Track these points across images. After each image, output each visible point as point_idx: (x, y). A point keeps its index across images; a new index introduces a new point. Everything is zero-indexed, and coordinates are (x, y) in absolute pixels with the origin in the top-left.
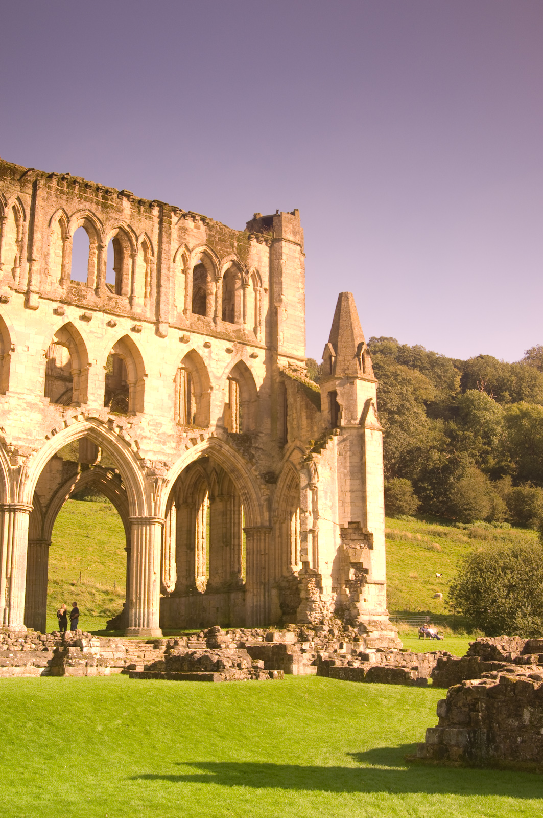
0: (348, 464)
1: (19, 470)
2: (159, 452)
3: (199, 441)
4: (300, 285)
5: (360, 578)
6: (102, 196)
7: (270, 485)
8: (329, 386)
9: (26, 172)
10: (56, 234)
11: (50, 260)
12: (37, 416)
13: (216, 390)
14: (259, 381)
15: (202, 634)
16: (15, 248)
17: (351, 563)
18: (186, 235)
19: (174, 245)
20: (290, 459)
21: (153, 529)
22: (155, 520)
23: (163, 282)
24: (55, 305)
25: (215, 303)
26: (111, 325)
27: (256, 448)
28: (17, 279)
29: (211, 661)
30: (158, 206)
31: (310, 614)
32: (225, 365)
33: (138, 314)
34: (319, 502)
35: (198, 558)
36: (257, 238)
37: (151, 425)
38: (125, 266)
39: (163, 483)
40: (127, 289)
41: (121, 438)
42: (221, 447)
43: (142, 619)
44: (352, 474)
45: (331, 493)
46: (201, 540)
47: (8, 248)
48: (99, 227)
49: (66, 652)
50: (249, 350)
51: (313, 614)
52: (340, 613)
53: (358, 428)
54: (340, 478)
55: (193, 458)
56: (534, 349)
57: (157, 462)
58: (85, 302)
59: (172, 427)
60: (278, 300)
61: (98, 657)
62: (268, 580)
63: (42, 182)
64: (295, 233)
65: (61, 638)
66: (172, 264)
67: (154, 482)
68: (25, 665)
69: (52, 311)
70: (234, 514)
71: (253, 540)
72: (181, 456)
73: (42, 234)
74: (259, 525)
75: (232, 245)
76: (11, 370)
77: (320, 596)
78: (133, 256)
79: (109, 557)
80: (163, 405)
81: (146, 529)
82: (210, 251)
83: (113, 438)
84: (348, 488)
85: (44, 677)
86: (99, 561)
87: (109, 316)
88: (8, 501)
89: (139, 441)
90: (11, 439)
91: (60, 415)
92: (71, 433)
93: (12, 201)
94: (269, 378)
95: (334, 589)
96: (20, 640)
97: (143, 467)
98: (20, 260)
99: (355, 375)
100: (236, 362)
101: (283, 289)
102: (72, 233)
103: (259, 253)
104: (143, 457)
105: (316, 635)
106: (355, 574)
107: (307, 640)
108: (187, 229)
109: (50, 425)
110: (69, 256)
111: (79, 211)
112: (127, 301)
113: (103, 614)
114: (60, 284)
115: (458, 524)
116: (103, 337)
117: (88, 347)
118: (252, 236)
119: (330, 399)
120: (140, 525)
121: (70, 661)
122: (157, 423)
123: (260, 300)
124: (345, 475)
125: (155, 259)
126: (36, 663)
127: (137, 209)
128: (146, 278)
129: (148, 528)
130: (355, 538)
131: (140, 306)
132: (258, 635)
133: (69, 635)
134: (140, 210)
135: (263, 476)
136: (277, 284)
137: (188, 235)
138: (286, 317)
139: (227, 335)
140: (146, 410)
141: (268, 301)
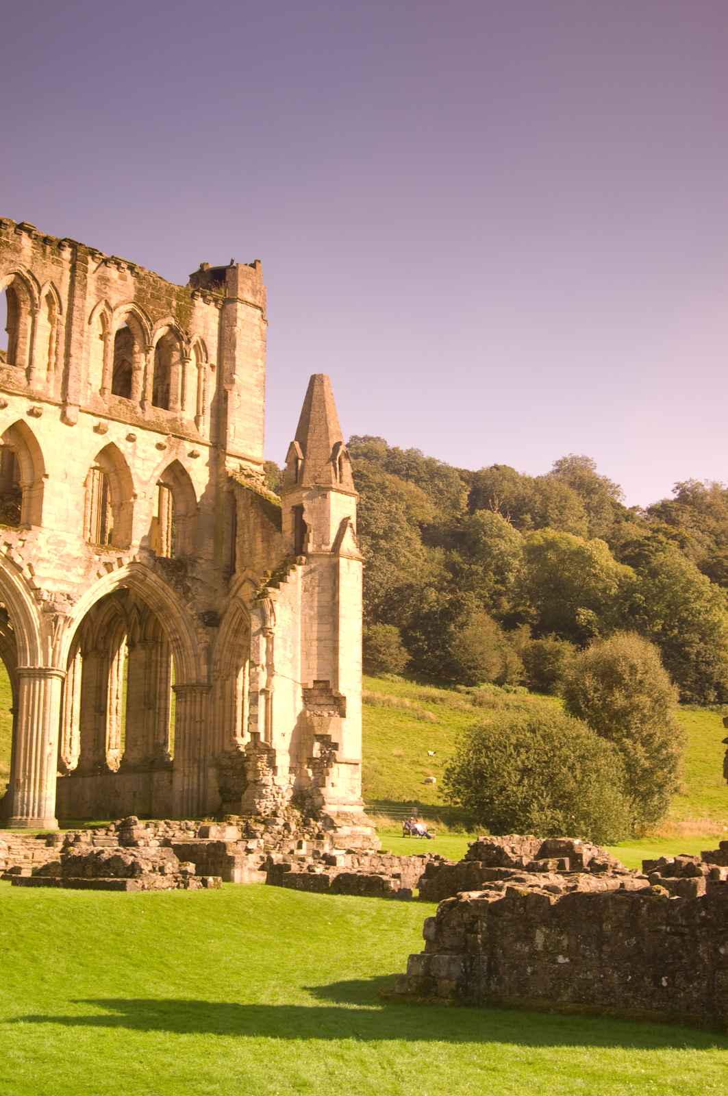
0: (316, 604)
2: (61, 581)
3: (115, 566)
4: (260, 362)
5: (328, 756)
7: (211, 628)
8: (293, 499)
13: (141, 498)
14: (200, 489)
15: (113, 828)
17: (316, 735)
18: (108, 288)
19: (91, 300)
20: (238, 595)
21: (49, 684)
22: (52, 672)
23: (73, 350)
25: (143, 381)
27: (194, 578)
29: (124, 863)
30: (70, 246)
31: (260, 802)
32: (155, 465)
33: (37, 392)
34: (276, 653)
35: (111, 725)
36: (204, 297)
37: (51, 544)
38: (22, 327)
39: (65, 622)
40: (23, 357)
41: (9, 560)
42: (146, 576)
43: (31, 805)
44: (320, 616)
45: (292, 641)
46: (114, 701)
50: (188, 447)
51: (264, 802)
52: (299, 801)
53: (330, 556)
54: (304, 622)
55: (106, 589)
56: (565, 460)
57: (58, 594)
59: (79, 547)
60: (228, 381)
62: (205, 756)
64: (255, 292)
66: (86, 327)
67: (53, 620)
70: (161, 666)
71: (186, 702)
72: (90, 586)
74: (194, 682)
75: (169, 304)
77: (273, 779)
78: (33, 313)
80: (68, 517)
81: (40, 684)
82: (139, 311)
84: (315, 635)
89: (34, 564)
94: (214, 486)
95: (292, 770)
97: (38, 600)
99: (328, 486)
100: (169, 463)
101: (237, 367)
103: (205, 317)
104: (38, 587)
105: (266, 830)
106: (321, 750)
107: (255, 837)
108: (108, 280)
112: (24, 374)
115: (459, 686)
118: (196, 293)
119: (294, 515)
120: (32, 679)
122: (59, 540)
123: (204, 380)
124: (311, 618)
125: (63, 319)
127: (41, 249)
128: (50, 344)
129: (43, 682)
130: (322, 702)
131: (41, 381)
132: (188, 829)
134: (44, 251)
135: (202, 616)
136: (228, 359)
137: (110, 287)
138: (239, 404)
139: (159, 425)
140: (45, 523)
141: (215, 381)
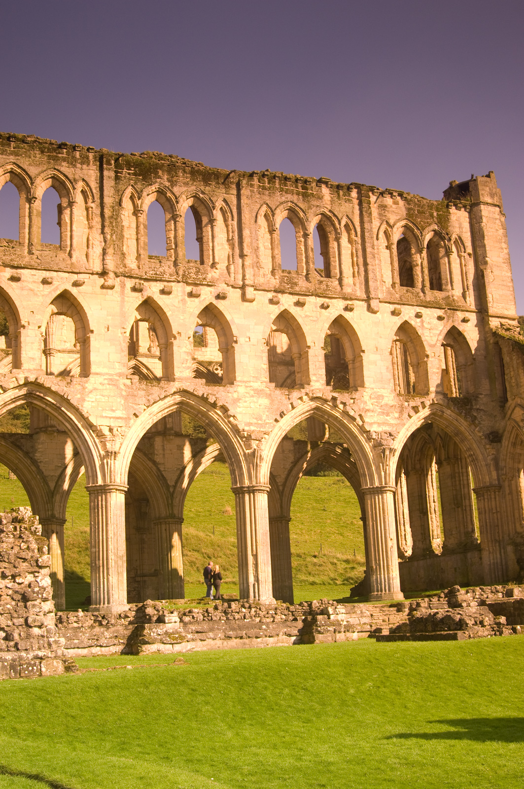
1: (254, 452)
2: (384, 424)
3: (420, 408)
4: (504, 246)
6: (302, 186)
7: (495, 444)
9: (229, 174)
10: (263, 228)
11: (260, 254)
12: (265, 401)
13: (432, 357)
14: (473, 345)
15: (442, 595)
16: (227, 247)
18: (386, 212)
19: (376, 223)
20: (512, 417)
21: (385, 497)
22: (386, 489)
23: (369, 260)
24: (270, 295)
25: (421, 274)
26: (324, 307)
27: (478, 409)
28: (232, 275)
29: (454, 620)
30: (355, 188)
32: (438, 332)
33: (348, 293)
35: (432, 521)
36: (456, 205)
37: (373, 399)
38: (331, 250)
39: (390, 452)
40: (335, 271)
41: (345, 413)
42: (443, 412)
43: (383, 584)
46: (432, 504)
47: (220, 248)
48: (302, 216)
49: (314, 620)
50: (460, 315)
55: (416, 425)
57: (383, 434)
58: (297, 289)
59: (393, 398)
60: (483, 263)
61: (345, 623)
62: (503, 537)
63: (244, 182)
64: (492, 195)
65: (308, 608)
66: (375, 242)
67: (382, 452)
68: (278, 635)
69: (267, 301)
70: (463, 476)
71: (484, 500)
72: (404, 425)
73: (250, 231)
74: (488, 484)
75: (432, 216)
76: (236, 361)
78: (337, 239)
79: (346, 527)
80: (382, 378)
81: (378, 498)
82: (410, 225)
83: (338, 415)
85: (297, 646)
86: (337, 532)
87: (321, 299)
88: (247, 483)
89: (363, 414)
90: (243, 425)
91: (286, 398)
92: (298, 414)
93: (219, 204)
94: (483, 340)
96: (271, 612)
97: (369, 439)
98: (233, 258)
100: (448, 329)
101: (487, 252)
102: (278, 226)
103: (459, 219)
104: (368, 430)
108: (386, 206)
109: (278, 409)
110: (278, 248)
111: (282, 203)
112: (337, 282)
113: (346, 582)
114: (272, 275)
116: (318, 319)
117: (305, 331)
118: (450, 204)
120: (372, 495)
121: (319, 629)
122: (378, 395)
123: (465, 265)
125: (359, 239)
126: (287, 633)
127: (336, 194)
128: (352, 259)
129: (380, 497)
131: (350, 286)
132: (498, 592)
133: (315, 604)
134: (339, 194)
135: (487, 436)
136: (480, 247)
137: (388, 211)
138: (493, 278)
139: (437, 303)
140: (367, 384)
141: (473, 265)
